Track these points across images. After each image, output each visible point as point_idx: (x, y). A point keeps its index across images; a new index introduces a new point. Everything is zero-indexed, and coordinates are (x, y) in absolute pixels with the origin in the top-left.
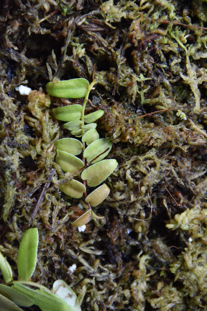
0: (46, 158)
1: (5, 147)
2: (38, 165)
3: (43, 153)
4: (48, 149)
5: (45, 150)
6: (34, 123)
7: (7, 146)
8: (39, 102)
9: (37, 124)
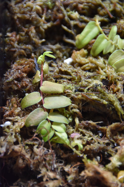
0: (111, 74)
1: (85, 81)
2: (111, 81)
3: (107, 73)
4: (108, 69)
5: (107, 71)
6: (88, 66)
7: (86, 80)
8: (81, 55)
9: (90, 65)
